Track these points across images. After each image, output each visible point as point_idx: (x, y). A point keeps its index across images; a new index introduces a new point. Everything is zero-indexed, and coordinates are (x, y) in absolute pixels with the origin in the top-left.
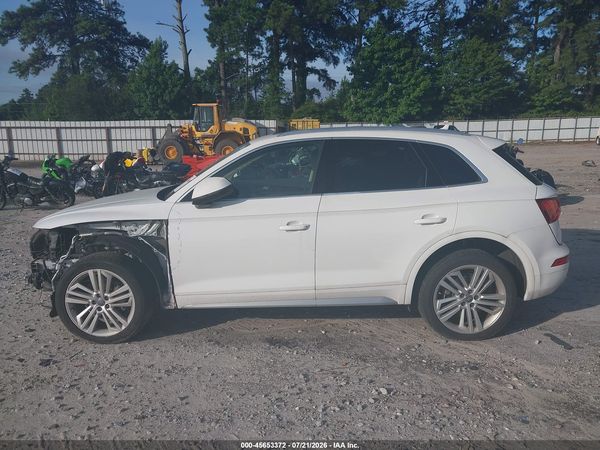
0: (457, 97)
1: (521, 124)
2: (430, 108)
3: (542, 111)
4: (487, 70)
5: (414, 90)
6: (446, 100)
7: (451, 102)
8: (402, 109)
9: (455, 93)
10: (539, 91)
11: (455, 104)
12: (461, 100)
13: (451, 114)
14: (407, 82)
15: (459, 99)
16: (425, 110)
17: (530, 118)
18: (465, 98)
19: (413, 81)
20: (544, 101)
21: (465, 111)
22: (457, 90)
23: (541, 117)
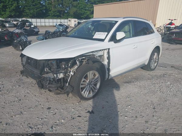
0: (27, 10)
1: (47, 20)
2: (18, 13)
3: (52, 17)
4: (35, 2)
5: (11, 6)
6: (23, 11)
7: (25, 12)
8: (8, 13)
9: (26, 9)
10: (50, 11)
11: (26, 13)
12: (28, 11)
13: (25, 16)
14: (8, 3)
15: (27, 11)
16: (16, 14)
17: (49, 19)
18: (30, 11)
19: (10, 3)
20: (52, 14)
21: (30, 15)
22: (27, 8)
23: (52, 19)
